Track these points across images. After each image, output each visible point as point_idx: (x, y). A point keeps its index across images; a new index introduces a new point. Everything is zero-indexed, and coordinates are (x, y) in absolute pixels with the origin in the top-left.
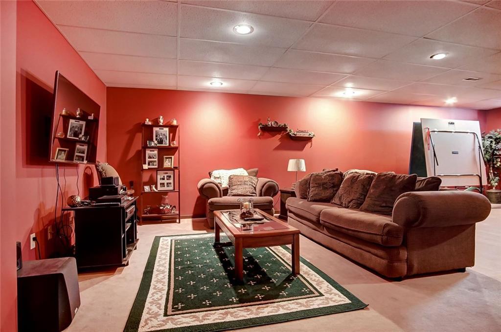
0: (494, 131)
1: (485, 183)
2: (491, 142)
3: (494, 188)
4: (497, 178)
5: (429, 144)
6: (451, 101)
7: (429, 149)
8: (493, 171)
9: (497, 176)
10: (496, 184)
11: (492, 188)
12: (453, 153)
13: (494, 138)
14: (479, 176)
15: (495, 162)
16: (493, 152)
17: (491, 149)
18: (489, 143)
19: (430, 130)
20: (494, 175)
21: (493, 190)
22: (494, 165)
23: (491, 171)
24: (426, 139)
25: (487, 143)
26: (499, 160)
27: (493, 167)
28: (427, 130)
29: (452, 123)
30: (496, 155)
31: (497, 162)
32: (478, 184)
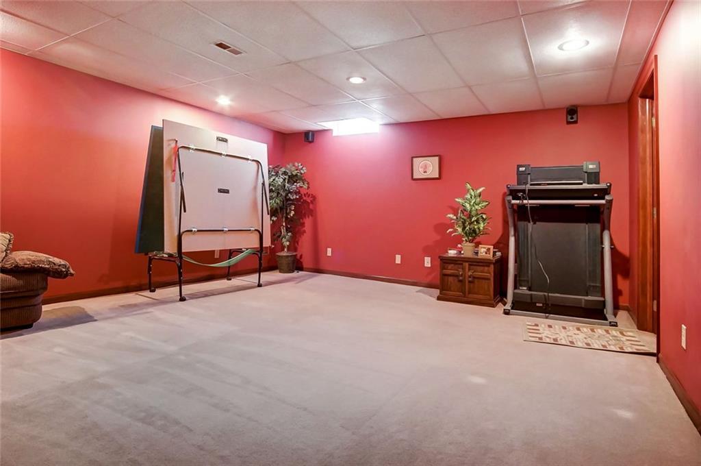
0: (291, 165)
1: (267, 242)
2: (284, 180)
3: (286, 250)
4: (289, 234)
5: (174, 171)
6: (224, 101)
7: (173, 180)
8: (286, 224)
9: (290, 232)
10: (288, 243)
11: (284, 250)
12: (221, 191)
13: (289, 174)
14: (259, 231)
15: (288, 211)
16: (287, 195)
17: (285, 190)
18: (282, 180)
19: (180, 145)
20: (287, 230)
21: (285, 253)
22: (287, 214)
23: (284, 224)
24: (169, 159)
25: (280, 181)
26: (293, 208)
27: (287, 218)
28: (173, 145)
29: (225, 140)
30: (290, 199)
31: (291, 210)
32: (257, 245)
